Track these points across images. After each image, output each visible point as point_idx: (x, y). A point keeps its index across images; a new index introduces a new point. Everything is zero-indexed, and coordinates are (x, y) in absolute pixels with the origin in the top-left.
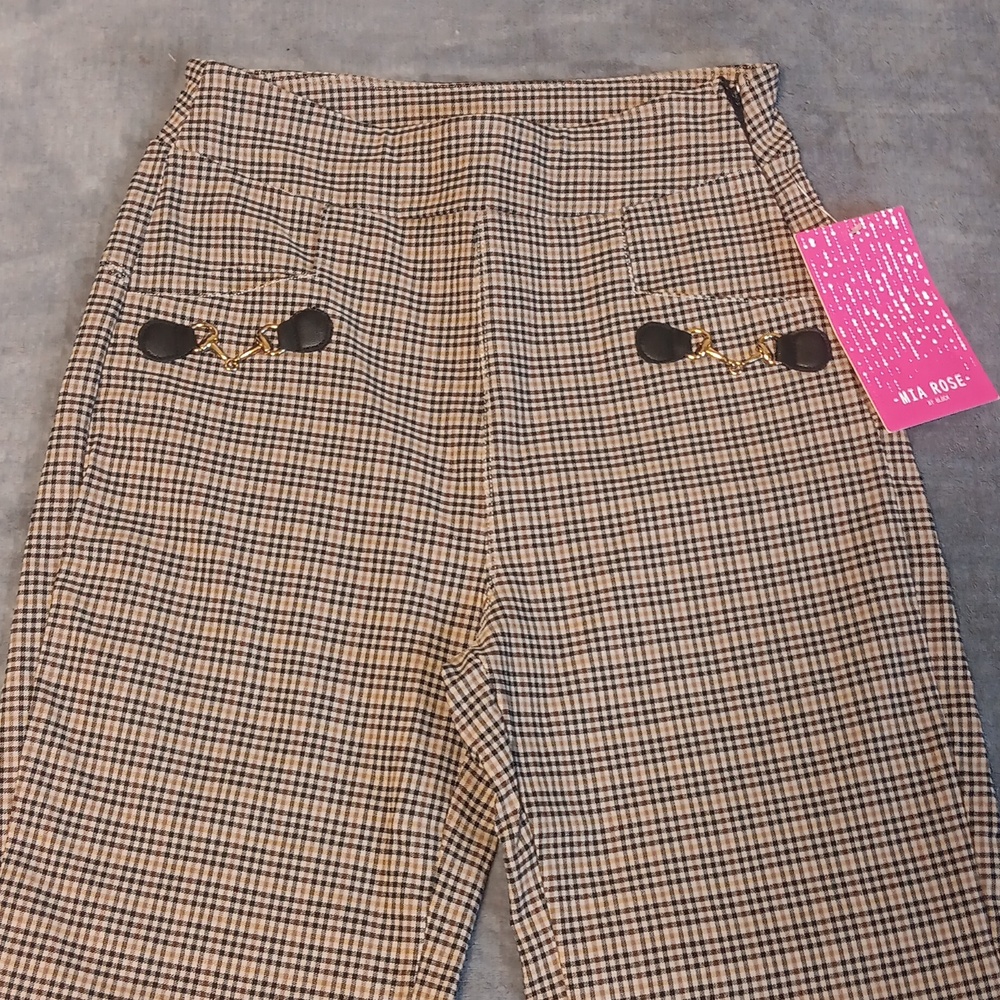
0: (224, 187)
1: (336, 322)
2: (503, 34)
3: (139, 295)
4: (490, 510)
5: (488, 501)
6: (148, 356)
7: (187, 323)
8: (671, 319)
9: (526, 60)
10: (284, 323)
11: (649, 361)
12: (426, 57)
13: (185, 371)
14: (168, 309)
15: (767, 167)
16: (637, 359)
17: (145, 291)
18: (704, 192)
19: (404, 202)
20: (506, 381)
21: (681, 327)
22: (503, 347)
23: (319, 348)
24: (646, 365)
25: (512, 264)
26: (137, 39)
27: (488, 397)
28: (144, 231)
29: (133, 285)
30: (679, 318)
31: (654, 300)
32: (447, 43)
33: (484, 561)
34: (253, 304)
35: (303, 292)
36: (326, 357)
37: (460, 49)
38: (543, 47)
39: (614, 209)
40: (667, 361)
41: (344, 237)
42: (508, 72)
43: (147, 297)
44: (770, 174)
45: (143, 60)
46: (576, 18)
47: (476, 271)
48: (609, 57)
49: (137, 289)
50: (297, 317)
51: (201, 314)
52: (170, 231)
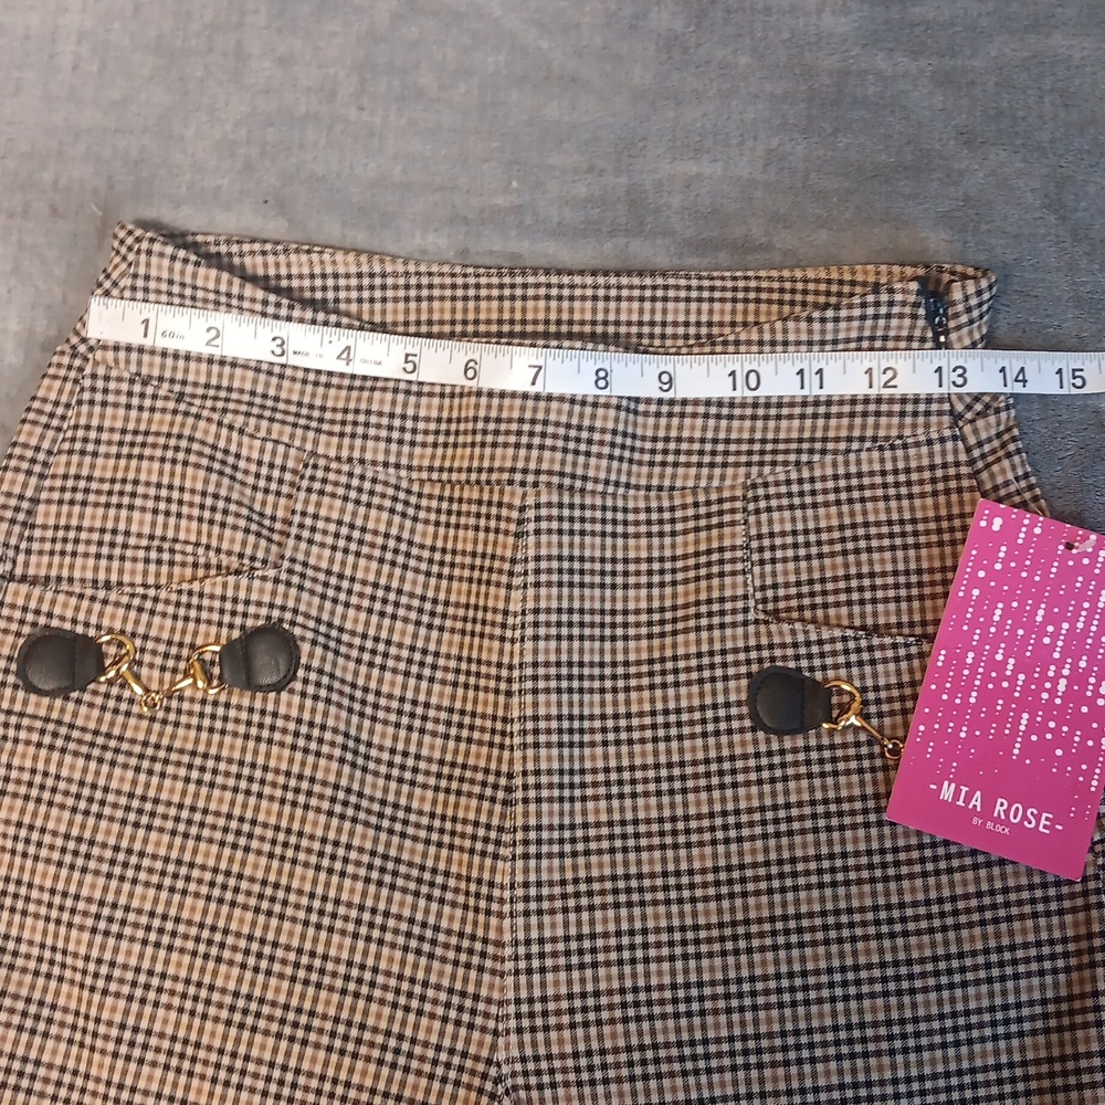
0: (161, 422)
1: (306, 647)
2: (582, 190)
3: (24, 588)
4: (509, 965)
5: (508, 951)
6: (31, 688)
7: (92, 632)
8: (804, 663)
9: (612, 233)
10: (230, 644)
11: (767, 730)
12: (466, 221)
13: (84, 711)
14: (64, 612)
15: (968, 429)
16: (747, 723)
17: (34, 582)
18: (870, 460)
19: (422, 456)
20: (549, 759)
21: (819, 675)
22: (547, 705)
23: (278, 688)
24: (761, 735)
25: (572, 571)
26: (47, 176)
27: (518, 781)
28: (39, 489)
29: (19, 571)
30: (817, 662)
31: (782, 632)
32: (500, 201)
33: (494, 1048)
34: (188, 607)
35: (261, 597)
36: (288, 702)
37: (517, 210)
38: (639, 213)
39: (735, 479)
40: (793, 732)
41: (331, 508)
42: (585, 254)
43: (37, 591)
44: (972, 441)
45: (54, 210)
46: (692, 168)
47: (517, 581)
48: (738, 231)
49: (23, 579)
50: (250, 636)
51: (114, 618)
52: (78, 491)
